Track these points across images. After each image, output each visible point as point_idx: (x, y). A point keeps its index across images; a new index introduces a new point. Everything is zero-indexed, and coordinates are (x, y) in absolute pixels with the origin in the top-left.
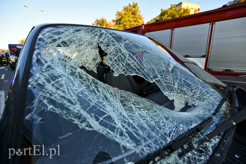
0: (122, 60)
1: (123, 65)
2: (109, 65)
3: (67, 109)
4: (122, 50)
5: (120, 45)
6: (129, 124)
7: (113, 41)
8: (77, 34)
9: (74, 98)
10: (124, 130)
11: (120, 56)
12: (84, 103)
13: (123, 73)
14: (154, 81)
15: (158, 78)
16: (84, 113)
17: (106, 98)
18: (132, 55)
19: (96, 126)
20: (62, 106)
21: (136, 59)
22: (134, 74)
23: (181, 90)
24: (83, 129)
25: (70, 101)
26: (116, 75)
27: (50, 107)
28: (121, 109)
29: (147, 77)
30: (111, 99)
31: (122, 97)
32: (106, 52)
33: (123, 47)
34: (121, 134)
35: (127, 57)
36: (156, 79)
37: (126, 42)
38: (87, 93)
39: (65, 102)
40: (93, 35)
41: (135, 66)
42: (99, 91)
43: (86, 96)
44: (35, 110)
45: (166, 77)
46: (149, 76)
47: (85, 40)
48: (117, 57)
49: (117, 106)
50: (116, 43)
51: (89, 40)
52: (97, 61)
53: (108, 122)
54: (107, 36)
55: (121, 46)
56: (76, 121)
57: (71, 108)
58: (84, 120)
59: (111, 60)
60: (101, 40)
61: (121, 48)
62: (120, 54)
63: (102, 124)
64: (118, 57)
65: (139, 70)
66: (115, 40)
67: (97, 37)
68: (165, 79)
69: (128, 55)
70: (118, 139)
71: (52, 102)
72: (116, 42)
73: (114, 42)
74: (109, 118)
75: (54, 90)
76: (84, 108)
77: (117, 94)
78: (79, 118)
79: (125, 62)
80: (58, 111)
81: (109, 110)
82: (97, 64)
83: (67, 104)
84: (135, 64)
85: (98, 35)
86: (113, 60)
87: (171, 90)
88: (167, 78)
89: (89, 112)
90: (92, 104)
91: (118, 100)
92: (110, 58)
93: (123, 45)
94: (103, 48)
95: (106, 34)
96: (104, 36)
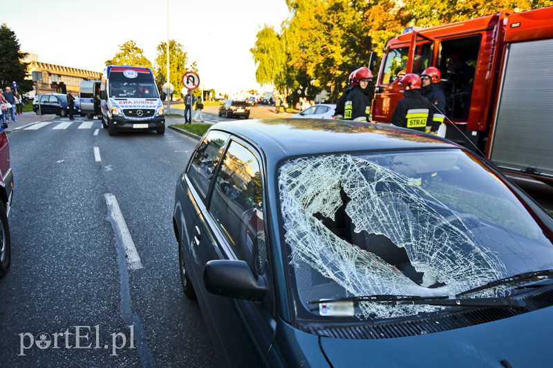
0: (368, 211)
1: (368, 218)
2: (351, 217)
3: (314, 262)
4: (371, 194)
5: (371, 186)
6: (356, 281)
7: (361, 179)
8: (316, 172)
9: (317, 255)
10: (351, 283)
11: (367, 204)
12: (324, 259)
13: (366, 230)
14: (403, 246)
15: (411, 242)
16: (325, 267)
17: (342, 258)
18: (384, 205)
19: (332, 276)
20: (310, 259)
21: (387, 211)
22: (380, 233)
23: (437, 263)
24: (323, 277)
25: (315, 256)
26: (357, 231)
27: (303, 258)
28: (354, 270)
29: (396, 238)
30: (347, 259)
31: (358, 258)
32: (350, 196)
33: (374, 190)
34: (348, 284)
35: (376, 207)
36: (407, 243)
37: (380, 180)
38: (325, 251)
39: (312, 256)
40: (334, 170)
41: (383, 221)
42: (335, 250)
43: (326, 254)
44: (294, 258)
45: (424, 242)
46: (398, 238)
47: (324, 179)
48: (362, 205)
49: (350, 266)
50: (366, 182)
51: (330, 178)
52: (336, 205)
53: (341, 275)
54: (354, 168)
55: (372, 188)
56: (320, 270)
57: (316, 261)
58: (325, 271)
59: (354, 210)
60: (345, 176)
61: (370, 191)
62: (367, 201)
63: (336, 275)
64: (364, 206)
65: (387, 228)
66: (363, 177)
67: (340, 172)
68: (421, 244)
69: (378, 204)
70: (345, 286)
71: (303, 255)
72: (365, 179)
73: (363, 179)
74: (342, 274)
75: (304, 246)
76: (325, 263)
77: (354, 254)
78: (322, 269)
79: (371, 215)
80: (308, 262)
81: (342, 268)
82: (335, 209)
83: (314, 258)
84: (385, 219)
85: (342, 168)
86: (357, 210)
87: (422, 261)
88: (425, 244)
89: (328, 266)
90: (330, 261)
91: (353, 262)
92: (353, 206)
93: (374, 187)
94: (346, 190)
95: (353, 166)
96: (349, 169)
